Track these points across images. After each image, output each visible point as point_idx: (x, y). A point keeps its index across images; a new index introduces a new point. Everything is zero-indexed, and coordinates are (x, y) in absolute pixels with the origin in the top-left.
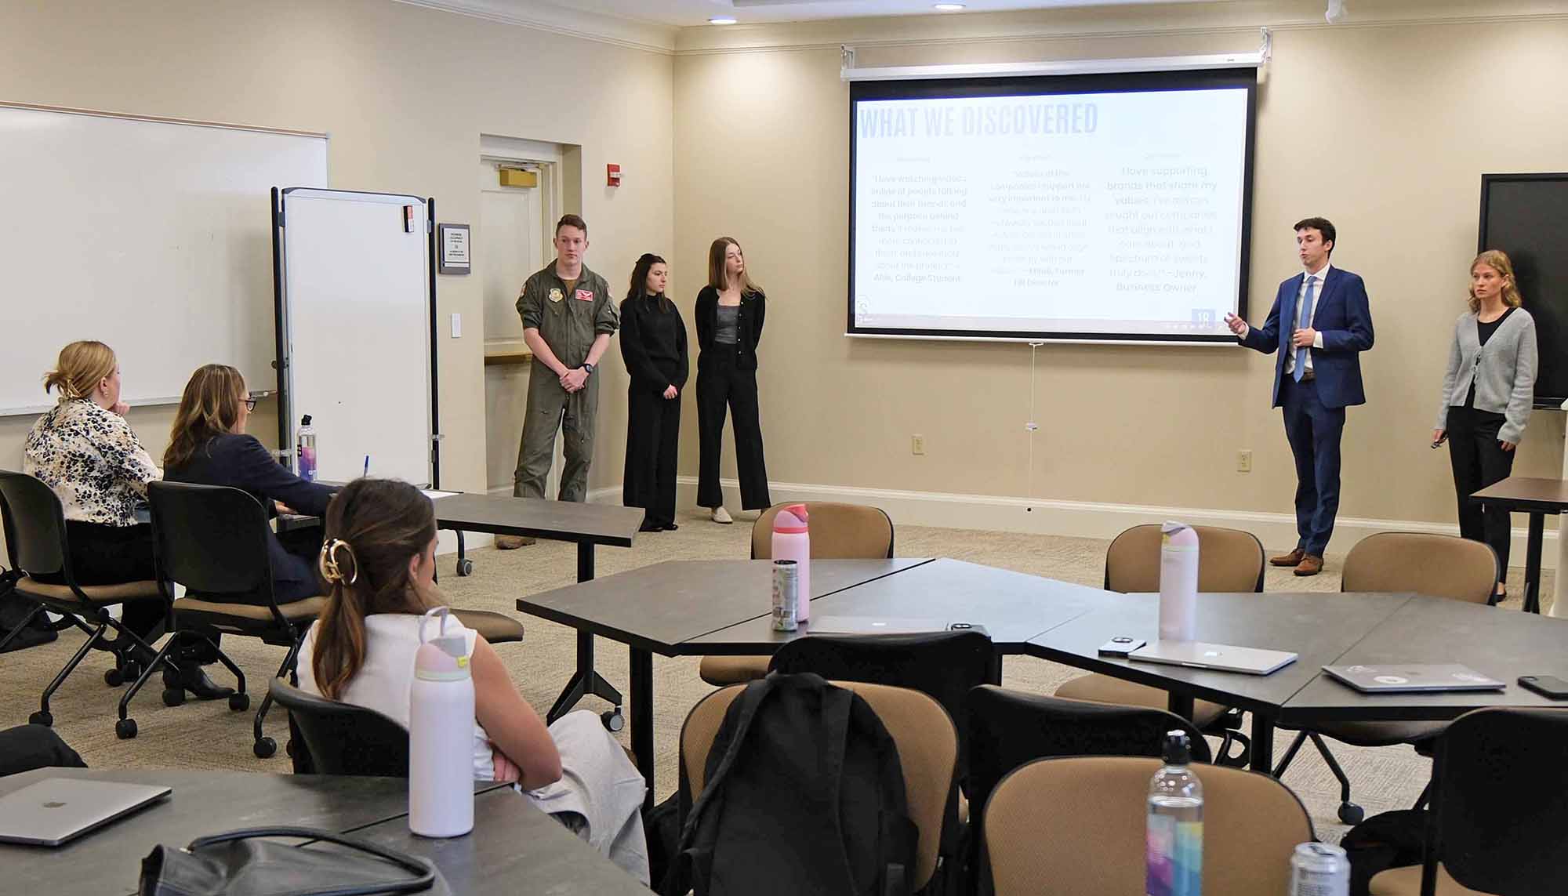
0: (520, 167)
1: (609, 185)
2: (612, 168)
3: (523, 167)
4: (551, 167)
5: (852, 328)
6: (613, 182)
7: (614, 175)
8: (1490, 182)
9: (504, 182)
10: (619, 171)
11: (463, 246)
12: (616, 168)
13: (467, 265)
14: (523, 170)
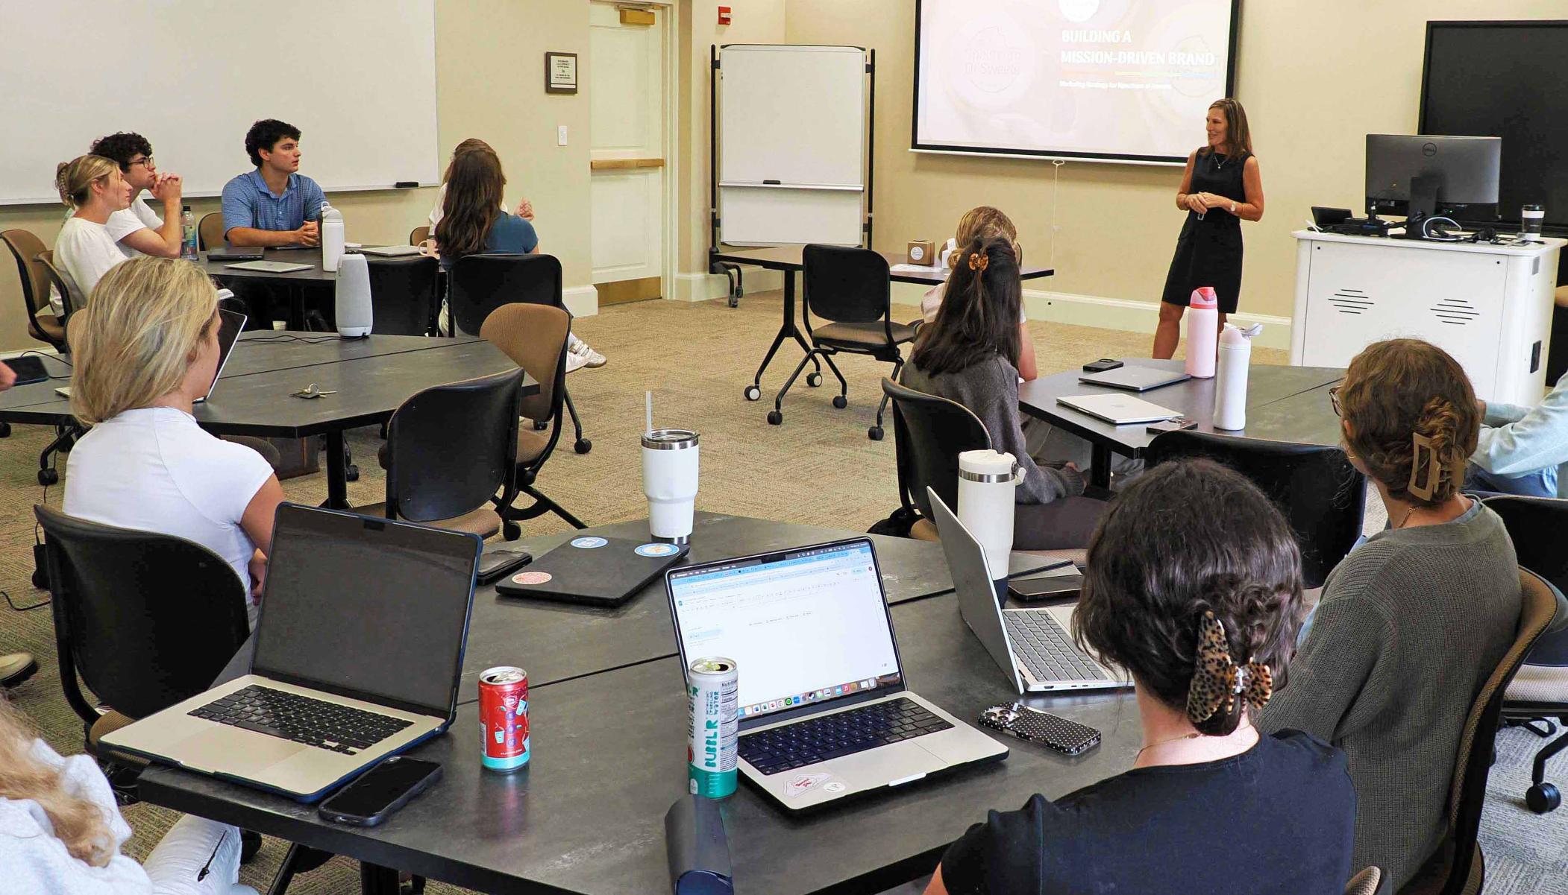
0: (639, 7)
1: (720, 23)
2: (721, 10)
3: (642, 8)
4: (669, 8)
5: (915, 145)
6: (724, 21)
7: (724, 15)
8: (1433, 27)
9: (623, 20)
10: (729, 12)
11: (570, 71)
12: (728, 10)
13: (574, 87)
14: (642, 10)
